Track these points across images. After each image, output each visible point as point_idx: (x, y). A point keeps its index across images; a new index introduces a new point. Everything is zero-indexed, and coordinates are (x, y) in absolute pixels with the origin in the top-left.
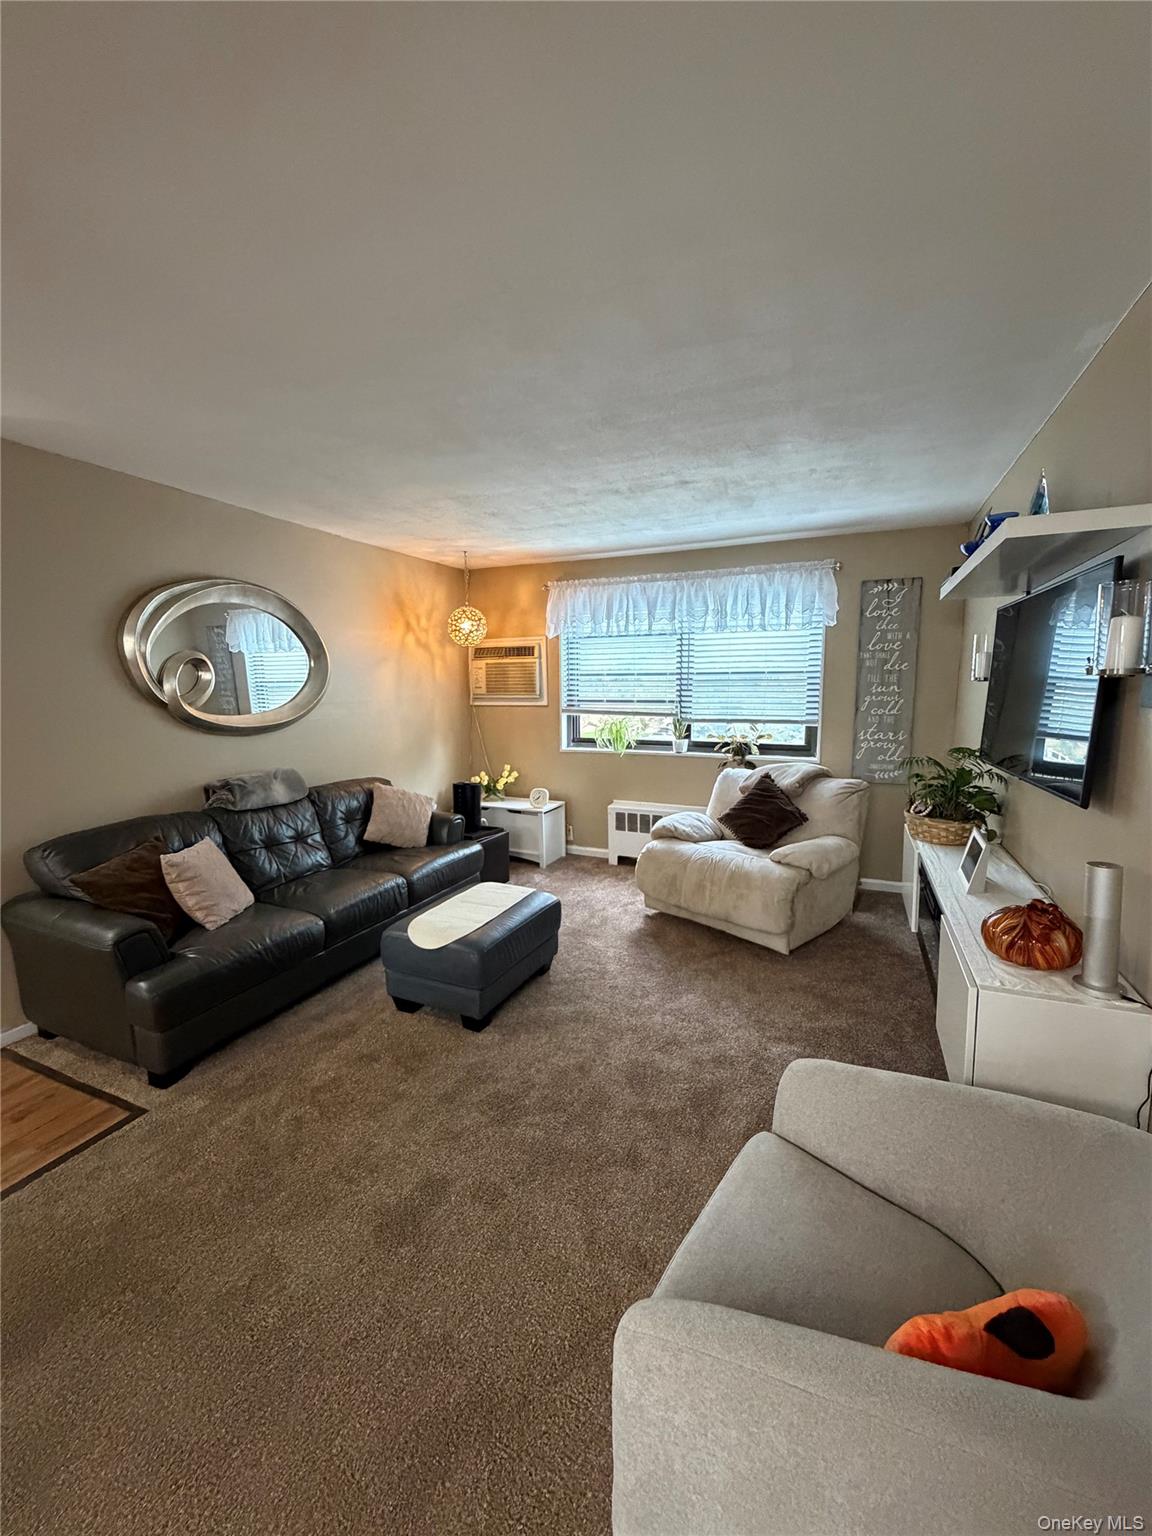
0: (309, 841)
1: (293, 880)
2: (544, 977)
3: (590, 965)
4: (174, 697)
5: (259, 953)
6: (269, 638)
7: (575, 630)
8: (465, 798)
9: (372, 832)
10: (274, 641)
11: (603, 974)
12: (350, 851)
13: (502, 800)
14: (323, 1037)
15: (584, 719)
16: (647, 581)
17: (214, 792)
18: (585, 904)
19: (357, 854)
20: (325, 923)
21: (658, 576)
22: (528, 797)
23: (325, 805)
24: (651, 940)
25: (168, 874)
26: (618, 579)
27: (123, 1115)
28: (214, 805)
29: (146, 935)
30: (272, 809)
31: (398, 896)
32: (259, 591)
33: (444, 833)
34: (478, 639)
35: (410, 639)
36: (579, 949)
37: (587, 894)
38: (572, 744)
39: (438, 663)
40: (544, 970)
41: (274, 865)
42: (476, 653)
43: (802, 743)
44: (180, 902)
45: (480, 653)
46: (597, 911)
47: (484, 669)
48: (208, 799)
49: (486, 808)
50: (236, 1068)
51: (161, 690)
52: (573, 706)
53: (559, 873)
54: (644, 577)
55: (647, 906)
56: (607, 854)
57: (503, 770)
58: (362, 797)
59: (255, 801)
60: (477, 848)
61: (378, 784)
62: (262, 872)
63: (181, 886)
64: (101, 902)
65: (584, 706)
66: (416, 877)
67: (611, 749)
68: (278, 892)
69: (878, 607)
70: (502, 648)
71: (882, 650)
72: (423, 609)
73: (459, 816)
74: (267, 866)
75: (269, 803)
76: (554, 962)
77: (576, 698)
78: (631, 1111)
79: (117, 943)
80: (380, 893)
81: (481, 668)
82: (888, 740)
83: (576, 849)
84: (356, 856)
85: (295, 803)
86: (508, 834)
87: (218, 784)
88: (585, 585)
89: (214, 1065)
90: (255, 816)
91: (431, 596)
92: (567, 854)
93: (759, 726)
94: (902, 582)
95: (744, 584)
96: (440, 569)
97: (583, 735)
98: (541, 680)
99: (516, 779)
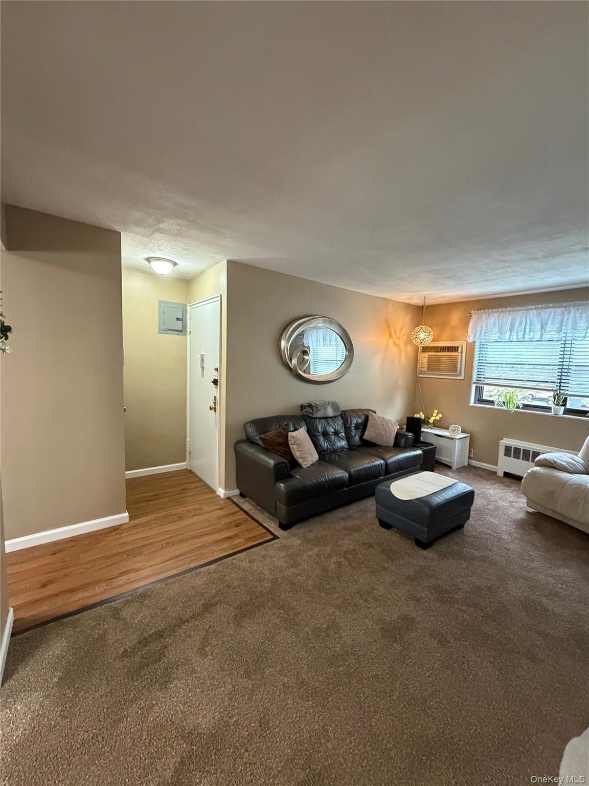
0: (340, 435)
1: (333, 452)
2: (461, 530)
3: (489, 531)
4: (295, 367)
5: (323, 482)
6: (321, 341)
7: (486, 337)
8: (414, 425)
9: (367, 436)
10: (323, 342)
11: (499, 539)
12: (356, 443)
13: (431, 428)
14: (345, 528)
15: (486, 388)
16: (541, 308)
17: (304, 408)
18: (485, 496)
19: (360, 445)
20: (349, 476)
21: (551, 305)
22: (448, 429)
23: (348, 420)
24: (533, 527)
25: (290, 441)
26: (520, 308)
27: (271, 537)
28: (304, 414)
29: (284, 464)
30: (326, 418)
31: (380, 469)
32: (331, 321)
33: (403, 441)
34: (428, 343)
35: (391, 342)
36: (482, 521)
37: (484, 490)
38: (477, 402)
39: (403, 354)
40: (460, 527)
41: (326, 444)
42: (423, 350)
44: (293, 453)
45: (425, 349)
46: (491, 501)
47: (427, 358)
48: (302, 410)
49: (423, 432)
50: (311, 531)
51: (291, 363)
52: (480, 380)
53: (464, 475)
55: (528, 506)
56: (497, 469)
57: (434, 413)
58: (363, 418)
59: (320, 414)
60: (419, 452)
61: (371, 412)
62: (321, 446)
63: (295, 447)
64: (268, 448)
65: (487, 381)
66: (389, 461)
67: (505, 408)
68: (327, 456)
70: (439, 347)
72: (398, 326)
73: (411, 434)
74: (323, 444)
75: (326, 416)
76: (466, 524)
77: (483, 376)
78: (527, 626)
79: (275, 466)
80: (373, 466)
81: (425, 357)
83: (474, 463)
84: (358, 446)
85: (335, 417)
86: (436, 447)
87: (306, 405)
88: (496, 312)
89: (302, 527)
90: (320, 421)
91: (403, 321)
92: (468, 464)
96: (408, 305)
97: (484, 398)
98: (462, 365)
99: (440, 418)
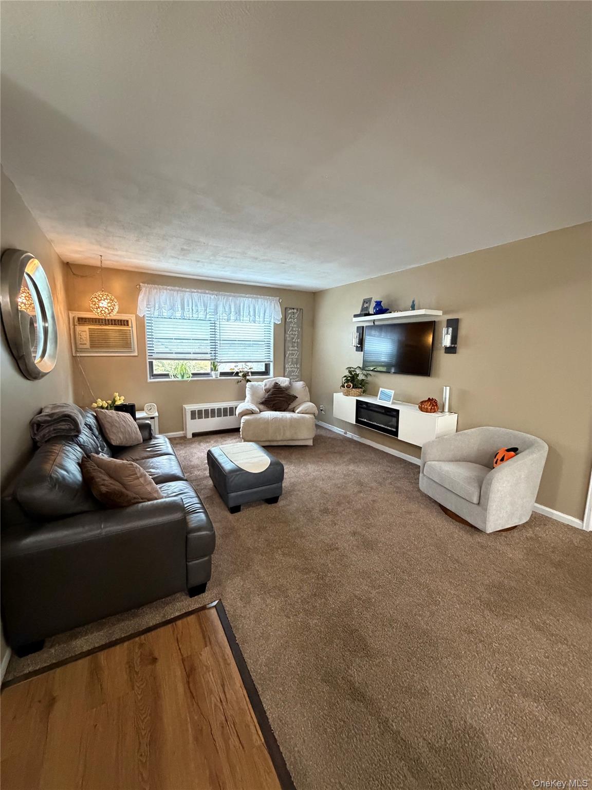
15: (155, 363)
16: (201, 293)
21: (207, 292)
26: (185, 289)
42: (79, 321)
43: (264, 370)
45: (83, 321)
47: (88, 332)
52: (151, 355)
54: (200, 291)
56: (186, 433)
57: (115, 396)
69: (291, 318)
71: (292, 334)
77: (153, 351)
81: (85, 331)
82: (294, 367)
88: (166, 289)
93: (248, 364)
94: (297, 310)
95: (246, 302)
97: (157, 372)
98: (134, 340)
